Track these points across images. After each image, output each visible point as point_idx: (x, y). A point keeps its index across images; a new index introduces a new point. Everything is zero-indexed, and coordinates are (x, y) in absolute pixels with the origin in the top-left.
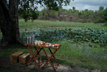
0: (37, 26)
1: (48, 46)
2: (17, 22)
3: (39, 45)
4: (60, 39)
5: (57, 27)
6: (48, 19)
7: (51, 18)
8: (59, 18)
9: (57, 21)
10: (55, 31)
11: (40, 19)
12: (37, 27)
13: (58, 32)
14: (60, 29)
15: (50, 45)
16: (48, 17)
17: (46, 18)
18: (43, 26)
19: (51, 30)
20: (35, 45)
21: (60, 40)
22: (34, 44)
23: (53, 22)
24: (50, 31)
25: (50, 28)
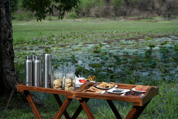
0: (86, 39)
1: (103, 92)
2: (5, 19)
3: (67, 89)
4: (167, 78)
5: (157, 40)
6: (124, 14)
7: (136, 11)
8: (164, 8)
9: (158, 18)
10: (150, 52)
11: (97, 16)
12: (84, 41)
13: (159, 55)
14: (168, 45)
15: (111, 91)
16: (123, 8)
17: (116, 9)
18: (106, 39)
19: (134, 50)
20: (55, 88)
21: (164, 83)
22: (50, 85)
23: (144, 22)
24: (131, 51)
25: (130, 42)
